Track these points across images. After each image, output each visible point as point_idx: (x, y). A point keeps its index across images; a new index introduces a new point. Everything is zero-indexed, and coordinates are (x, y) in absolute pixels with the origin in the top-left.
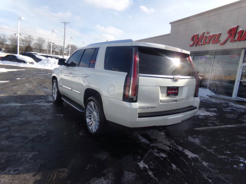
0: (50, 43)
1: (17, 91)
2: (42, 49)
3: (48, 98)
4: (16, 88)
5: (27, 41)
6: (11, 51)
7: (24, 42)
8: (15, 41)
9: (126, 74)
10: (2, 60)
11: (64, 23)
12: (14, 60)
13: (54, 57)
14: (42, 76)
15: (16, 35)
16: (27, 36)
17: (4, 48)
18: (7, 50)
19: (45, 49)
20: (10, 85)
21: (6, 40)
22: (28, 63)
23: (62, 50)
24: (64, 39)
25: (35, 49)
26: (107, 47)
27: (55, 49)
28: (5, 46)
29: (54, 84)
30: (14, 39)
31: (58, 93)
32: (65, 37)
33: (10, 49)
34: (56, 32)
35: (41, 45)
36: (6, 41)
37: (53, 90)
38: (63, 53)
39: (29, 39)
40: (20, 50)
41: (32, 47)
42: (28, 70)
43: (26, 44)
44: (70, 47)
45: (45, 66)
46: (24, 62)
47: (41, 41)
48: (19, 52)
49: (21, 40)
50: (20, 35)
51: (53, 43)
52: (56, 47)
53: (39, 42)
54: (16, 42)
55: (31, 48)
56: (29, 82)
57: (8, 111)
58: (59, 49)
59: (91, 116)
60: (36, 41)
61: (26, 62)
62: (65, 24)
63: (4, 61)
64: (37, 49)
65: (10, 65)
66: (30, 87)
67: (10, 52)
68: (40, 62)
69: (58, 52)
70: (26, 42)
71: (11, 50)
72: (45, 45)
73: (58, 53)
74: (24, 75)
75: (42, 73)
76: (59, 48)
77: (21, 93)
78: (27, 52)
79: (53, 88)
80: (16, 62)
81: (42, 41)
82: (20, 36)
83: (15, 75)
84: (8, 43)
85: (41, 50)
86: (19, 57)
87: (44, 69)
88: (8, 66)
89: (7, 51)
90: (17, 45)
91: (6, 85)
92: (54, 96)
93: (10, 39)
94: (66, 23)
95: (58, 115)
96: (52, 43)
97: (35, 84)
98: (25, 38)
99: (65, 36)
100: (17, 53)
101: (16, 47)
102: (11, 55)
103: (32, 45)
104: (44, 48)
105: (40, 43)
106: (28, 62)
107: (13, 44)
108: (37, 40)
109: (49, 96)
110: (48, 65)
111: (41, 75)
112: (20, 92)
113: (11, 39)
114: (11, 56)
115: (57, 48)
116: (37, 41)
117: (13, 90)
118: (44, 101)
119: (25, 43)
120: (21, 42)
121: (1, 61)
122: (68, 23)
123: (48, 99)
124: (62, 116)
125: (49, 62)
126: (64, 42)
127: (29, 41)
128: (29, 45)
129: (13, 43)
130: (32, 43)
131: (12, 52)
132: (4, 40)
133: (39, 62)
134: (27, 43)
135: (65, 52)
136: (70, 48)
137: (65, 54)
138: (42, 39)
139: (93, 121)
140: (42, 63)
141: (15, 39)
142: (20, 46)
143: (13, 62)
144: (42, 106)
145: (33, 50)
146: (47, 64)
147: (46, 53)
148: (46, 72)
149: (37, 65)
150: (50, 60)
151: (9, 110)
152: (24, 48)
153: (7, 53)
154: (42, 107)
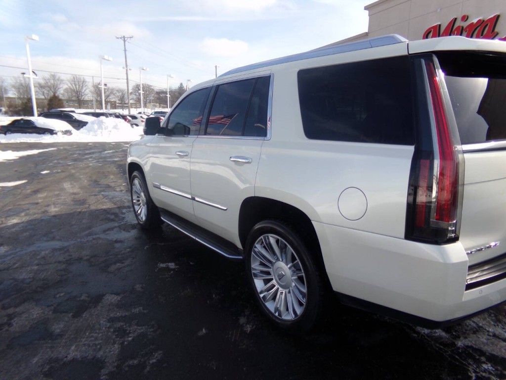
0: (99, 84)
1: (48, 206)
2: (83, 100)
3: (123, 216)
4: (44, 198)
5: (49, 87)
6: (20, 110)
7: (44, 88)
8: (24, 89)
9: (411, 149)
10: (5, 134)
11: (121, 38)
12: (30, 131)
13: (111, 115)
14: (95, 159)
15: (25, 75)
16: (47, 76)
17: (4, 107)
18: (11, 109)
19: (88, 99)
20: (29, 191)
21: (7, 88)
22: (60, 134)
23: (123, 97)
24: (127, 74)
25: (68, 101)
26: (298, 70)
27: (110, 97)
28: (5, 102)
29: (136, 182)
30: (21, 85)
31: (150, 203)
32: (128, 69)
33: (17, 108)
34: (109, 60)
35: (80, 92)
36: (6, 91)
37: (135, 197)
38: (126, 104)
39: (52, 81)
40: (37, 108)
41: (61, 97)
42: (62, 148)
43: (47, 92)
44: (141, 89)
45: (96, 135)
46: (51, 132)
47: (78, 82)
48: (38, 111)
49: (37, 85)
50: (34, 74)
51: (105, 85)
52: (112, 93)
53: (73, 85)
54: (27, 91)
55: (60, 100)
56: (71, 178)
57: (36, 267)
58: (118, 96)
59: (268, 273)
60: (67, 84)
61: (54, 132)
62: (125, 41)
63: (9, 133)
64: (73, 101)
65: (22, 141)
66: (75, 191)
67: (18, 114)
68: (84, 127)
69: (115, 102)
70: (48, 89)
71: (20, 108)
72: (87, 91)
73: (116, 105)
74: (56, 161)
75: (93, 153)
76: (118, 94)
77: (57, 209)
78: (53, 110)
79: (133, 193)
80: (35, 135)
81: (81, 83)
82: (35, 77)
83: (36, 165)
84: (12, 94)
85: (81, 103)
86: (39, 122)
87: (95, 143)
88: (17, 143)
89: (11, 111)
90: (29, 96)
91: (19, 191)
92: (139, 212)
93: (14, 86)
94: (126, 39)
95: (162, 265)
96: (103, 84)
97: (85, 182)
98: (45, 80)
99: (127, 66)
100: (33, 115)
101: (29, 101)
102: (22, 119)
103: (61, 93)
104: (86, 98)
105: (76, 88)
106: (58, 132)
107: (22, 97)
108: (69, 81)
109: (124, 211)
110: (101, 133)
111: (91, 157)
112: (55, 207)
113: (17, 85)
114: (22, 122)
115: (114, 94)
116: (69, 85)
117: (37, 203)
118: (116, 227)
119: (45, 92)
120: (38, 90)
121: (3, 135)
122: (130, 37)
123: (124, 218)
124: (173, 270)
125: (104, 127)
126: (127, 79)
127: (54, 86)
128: (54, 95)
129: (21, 94)
130: (59, 90)
131: (21, 113)
132: (3, 90)
133: (82, 129)
134: (51, 91)
135: (131, 101)
136: (141, 92)
137: (132, 106)
138: (80, 79)
139: (278, 289)
140: (89, 131)
141: (24, 84)
142: (36, 99)
143: (28, 134)
144: (116, 241)
145: (64, 104)
146: (99, 130)
147: (92, 108)
148: (100, 150)
149: (79, 136)
150: (104, 121)
151: (38, 265)
152: (46, 102)
153: (12, 116)
154: (117, 245)
